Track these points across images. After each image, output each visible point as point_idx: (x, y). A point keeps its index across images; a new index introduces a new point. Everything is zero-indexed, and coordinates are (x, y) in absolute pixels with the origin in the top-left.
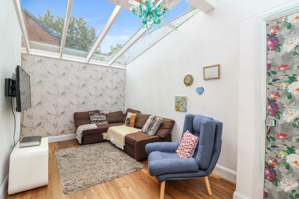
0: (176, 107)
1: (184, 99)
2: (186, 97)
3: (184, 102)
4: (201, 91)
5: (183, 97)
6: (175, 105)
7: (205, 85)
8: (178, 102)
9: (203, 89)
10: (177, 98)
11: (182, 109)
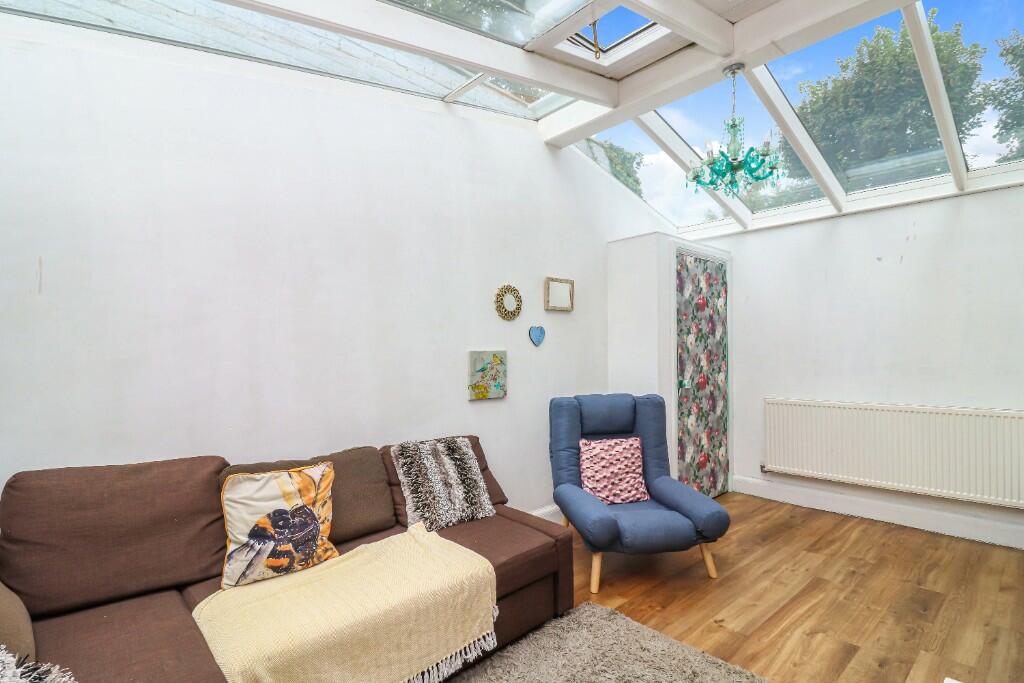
0: (474, 387)
1: (500, 359)
2: (504, 353)
3: (500, 368)
4: (537, 336)
5: (498, 352)
6: (471, 381)
7: (547, 322)
8: (483, 370)
9: (542, 331)
10: (476, 357)
11: (493, 391)
